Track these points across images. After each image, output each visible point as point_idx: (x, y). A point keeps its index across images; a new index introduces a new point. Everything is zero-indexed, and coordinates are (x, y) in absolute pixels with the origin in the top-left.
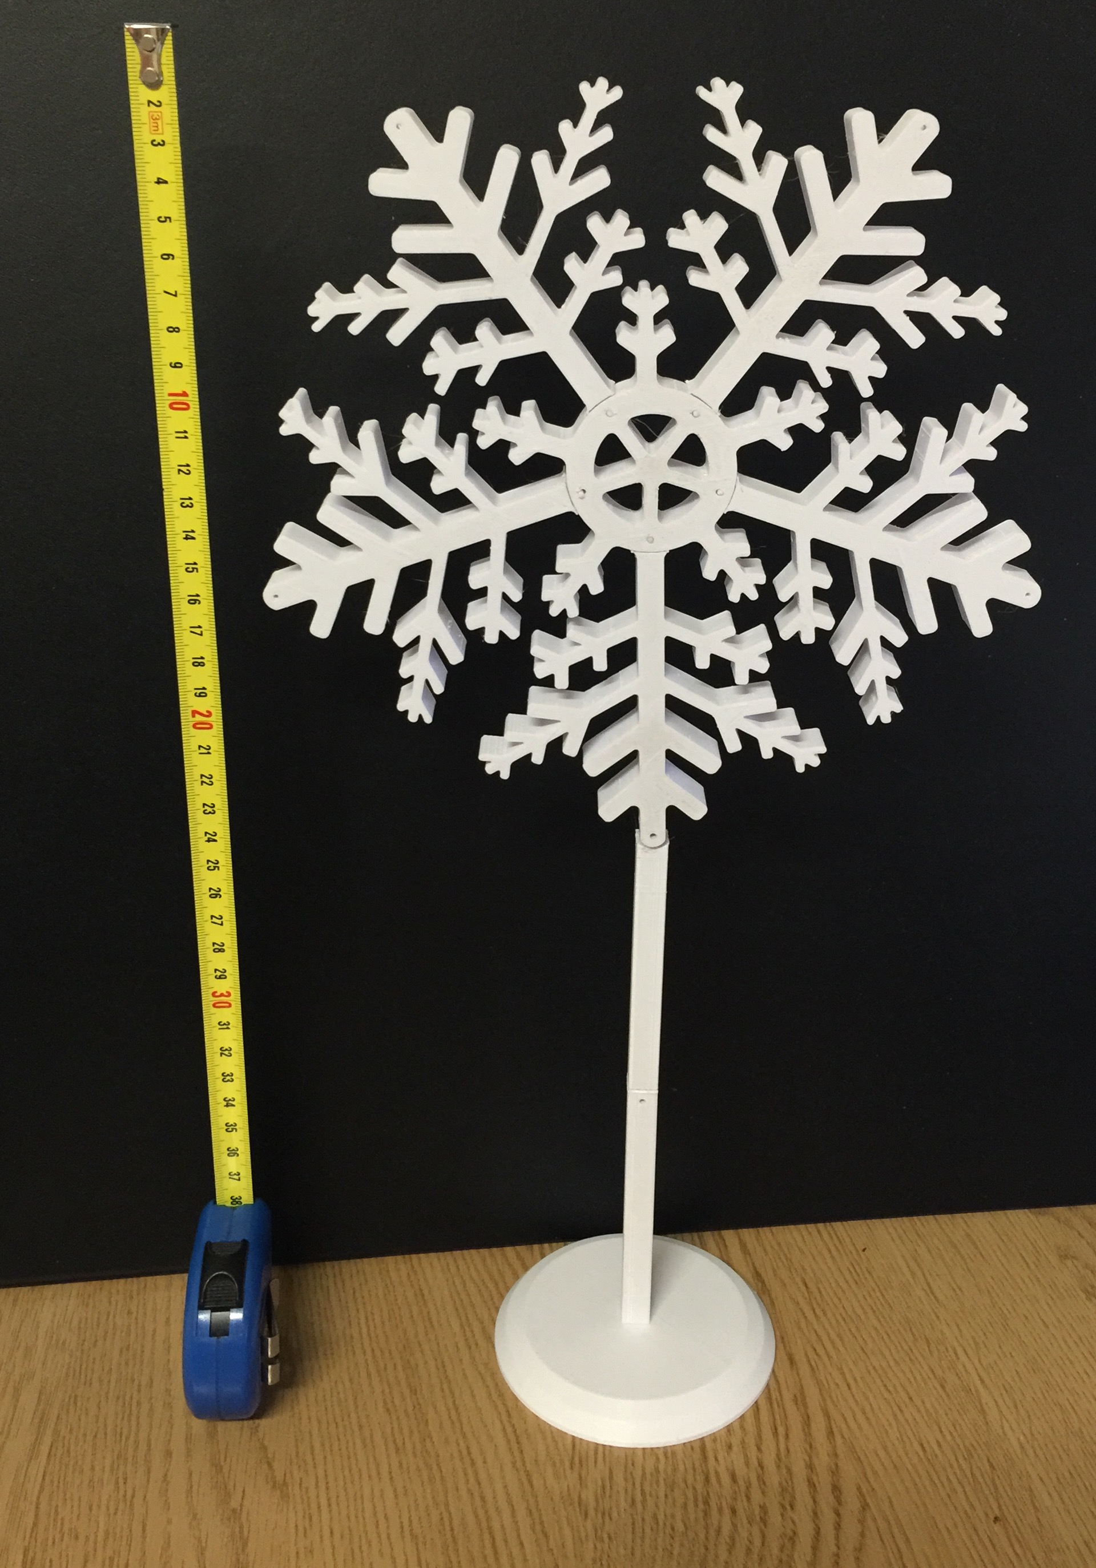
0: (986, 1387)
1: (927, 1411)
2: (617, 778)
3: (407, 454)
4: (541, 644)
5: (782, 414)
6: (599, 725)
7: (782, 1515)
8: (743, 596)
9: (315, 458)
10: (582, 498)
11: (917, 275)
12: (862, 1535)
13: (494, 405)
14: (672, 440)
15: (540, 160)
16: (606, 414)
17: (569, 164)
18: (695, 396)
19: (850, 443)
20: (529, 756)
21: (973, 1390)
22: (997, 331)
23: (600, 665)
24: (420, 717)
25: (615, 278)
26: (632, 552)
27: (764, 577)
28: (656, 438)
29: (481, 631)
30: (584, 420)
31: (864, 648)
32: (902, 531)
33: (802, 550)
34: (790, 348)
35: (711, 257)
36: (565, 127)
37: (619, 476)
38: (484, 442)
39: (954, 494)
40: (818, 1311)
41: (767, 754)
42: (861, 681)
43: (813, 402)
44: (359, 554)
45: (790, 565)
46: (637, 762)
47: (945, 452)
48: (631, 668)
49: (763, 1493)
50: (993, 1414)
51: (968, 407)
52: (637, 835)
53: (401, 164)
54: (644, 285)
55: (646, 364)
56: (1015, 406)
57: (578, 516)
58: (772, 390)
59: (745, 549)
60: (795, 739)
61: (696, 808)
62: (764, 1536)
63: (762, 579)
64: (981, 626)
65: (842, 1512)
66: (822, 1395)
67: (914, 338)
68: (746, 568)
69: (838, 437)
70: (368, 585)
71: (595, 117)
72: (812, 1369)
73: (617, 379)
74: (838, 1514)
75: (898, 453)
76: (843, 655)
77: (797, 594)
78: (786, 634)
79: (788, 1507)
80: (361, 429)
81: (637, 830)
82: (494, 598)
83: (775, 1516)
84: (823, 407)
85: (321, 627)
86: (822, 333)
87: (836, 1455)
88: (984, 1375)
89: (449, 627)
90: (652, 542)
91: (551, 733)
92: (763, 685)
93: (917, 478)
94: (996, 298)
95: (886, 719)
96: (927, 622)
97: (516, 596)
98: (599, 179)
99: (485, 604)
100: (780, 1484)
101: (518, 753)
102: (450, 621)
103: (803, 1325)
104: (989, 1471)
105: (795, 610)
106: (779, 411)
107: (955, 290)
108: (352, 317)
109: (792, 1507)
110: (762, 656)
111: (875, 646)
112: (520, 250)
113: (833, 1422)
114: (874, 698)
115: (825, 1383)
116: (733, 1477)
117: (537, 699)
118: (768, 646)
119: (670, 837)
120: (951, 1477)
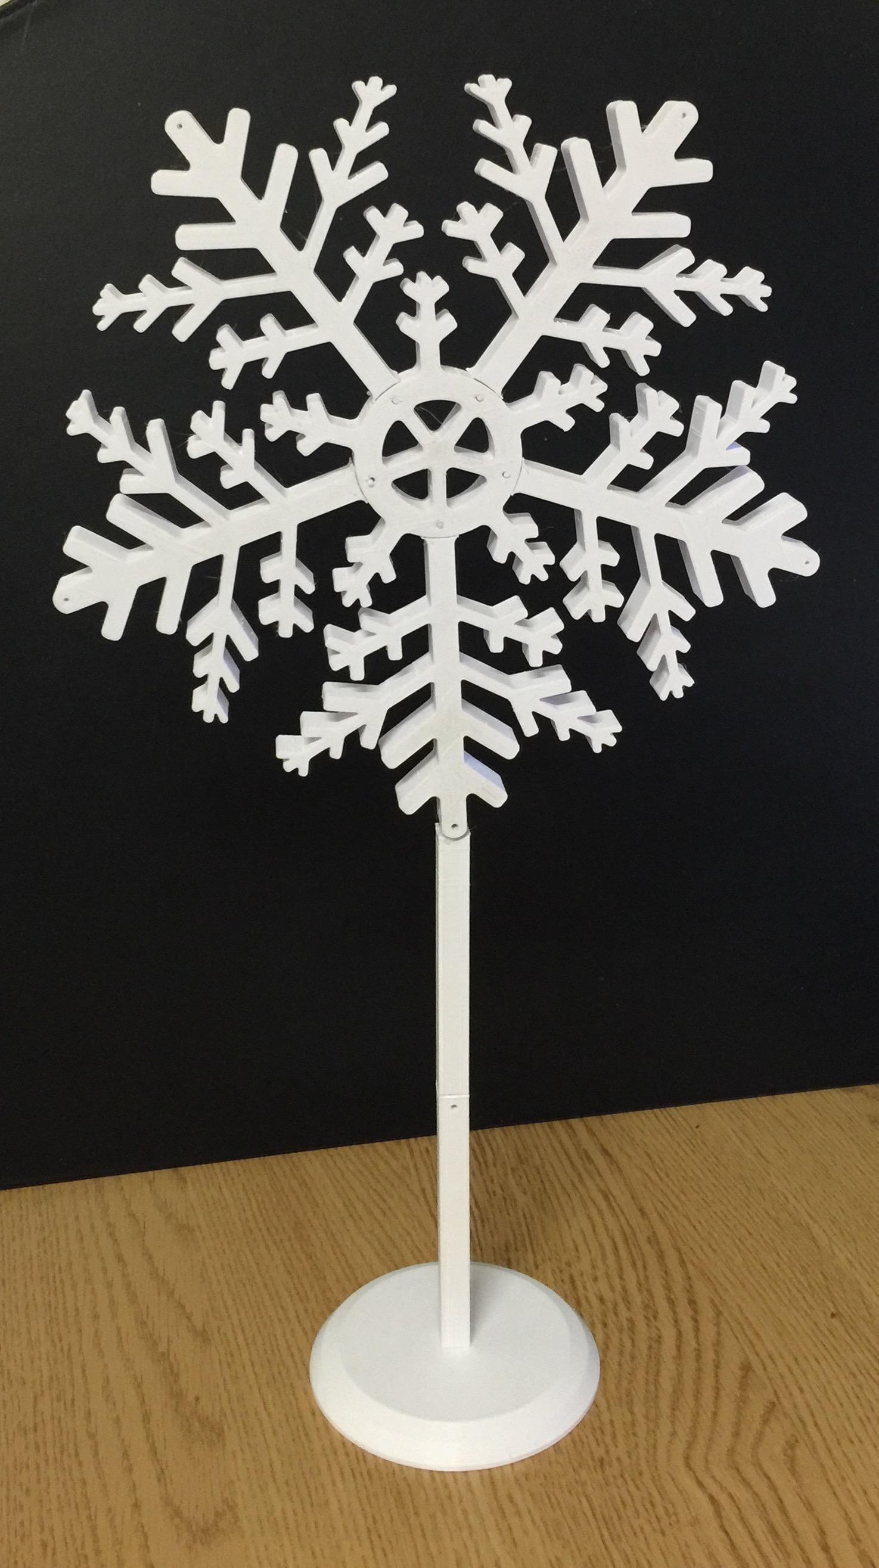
0: (815, 1221)
1: (765, 1241)
2: (416, 771)
3: (196, 449)
4: (334, 636)
5: (563, 396)
6: (397, 715)
7: (647, 1325)
8: (533, 577)
9: (104, 456)
10: (371, 486)
11: (684, 256)
12: (719, 1334)
13: (279, 398)
14: (456, 426)
15: (318, 157)
16: (392, 402)
17: (347, 159)
18: (478, 381)
19: (629, 422)
20: (327, 752)
21: (804, 1224)
22: (763, 307)
23: (396, 654)
24: (216, 716)
25: (396, 268)
26: (422, 538)
27: (553, 557)
28: (440, 425)
29: (274, 626)
30: (368, 410)
31: (653, 626)
32: (682, 508)
33: (589, 530)
34: (566, 331)
35: (487, 245)
36: (340, 124)
37: (406, 463)
38: (272, 435)
39: (733, 468)
40: (663, 1175)
41: (564, 736)
42: (653, 656)
43: (592, 383)
44: (150, 552)
45: (576, 547)
46: (436, 753)
47: (720, 428)
48: (426, 658)
49: (629, 1309)
50: (823, 1241)
51: (738, 384)
52: (437, 828)
53: (183, 164)
54: (422, 276)
55: (429, 351)
56: (783, 379)
57: (368, 504)
58: (551, 374)
59: (534, 531)
60: (589, 719)
61: (496, 795)
62: (633, 1341)
63: (551, 559)
64: (764, 596)
65: (699, 1319)
66: (672, 1236)
67: (686, 317)
68: (535, 551)
69: (616, 418)
70: (160, 584)
71: (370, 113)
72: (661, 1218)
73: (400, 369)
74: (696, 1321)
75: (676, 429)
76: (633, 631)
77: (586, 573)
78: (577, 614)
79: (652, 1318)
80: (148, 428)
81: (436, 824)
82: (287, 592)
83: (641, 1325)
84: (602, 387)
85: (113, 629)
86: (597, 316)
87: (689, 1278)
88: (813, 1213)
89: (242, 623)
90: (442, 527)
91: (348, 727)
92: (557, 669)
93: (695, 454)
94: (760, 276)
95: (679, 694)
96: (712, 595)
97: (309, 588)
98: (377, 173)
99: (278, 599)
100: (643, 1303)
101: (316, 749)
102: (242, 619)
103: (649, 1185)
104: (823, 1281)
105: (585, 590)
106: (560, 393)
107: (722, 269)
108: (136, 315)
109: (655, 1318)
110: (553, 637)
111: (664, 622)
112: (300, 244)
113: (683, 1255)
114: (665, 674)
115: (674, 1227)
116: (602, 1300)
117: (332, 693)
118: (560, 626)
119: (470, 828)
120: (791, 1287)
